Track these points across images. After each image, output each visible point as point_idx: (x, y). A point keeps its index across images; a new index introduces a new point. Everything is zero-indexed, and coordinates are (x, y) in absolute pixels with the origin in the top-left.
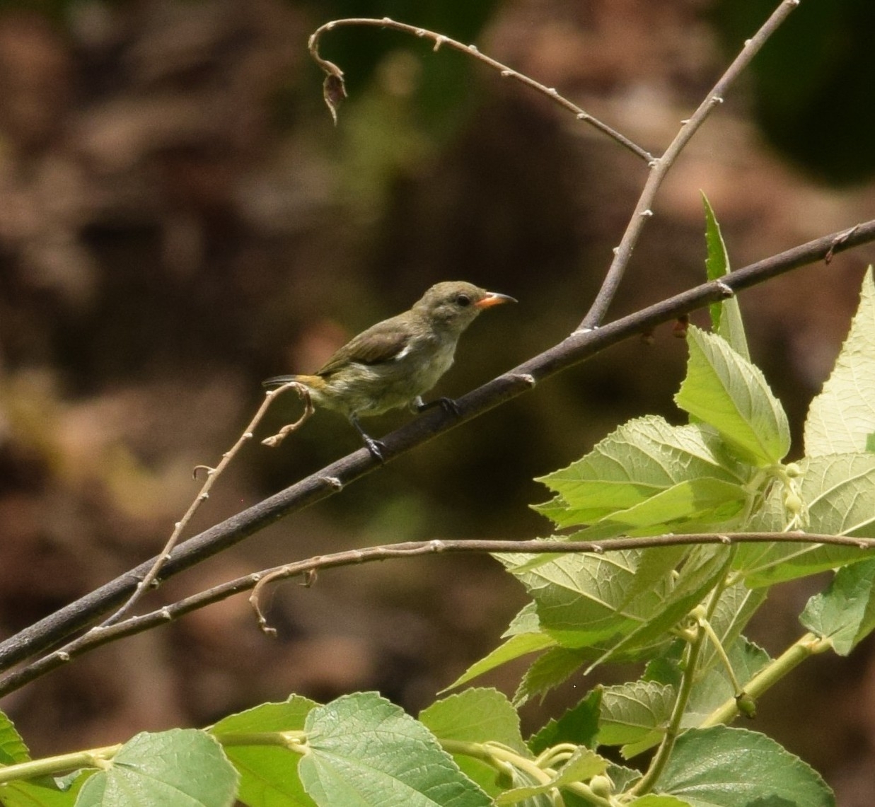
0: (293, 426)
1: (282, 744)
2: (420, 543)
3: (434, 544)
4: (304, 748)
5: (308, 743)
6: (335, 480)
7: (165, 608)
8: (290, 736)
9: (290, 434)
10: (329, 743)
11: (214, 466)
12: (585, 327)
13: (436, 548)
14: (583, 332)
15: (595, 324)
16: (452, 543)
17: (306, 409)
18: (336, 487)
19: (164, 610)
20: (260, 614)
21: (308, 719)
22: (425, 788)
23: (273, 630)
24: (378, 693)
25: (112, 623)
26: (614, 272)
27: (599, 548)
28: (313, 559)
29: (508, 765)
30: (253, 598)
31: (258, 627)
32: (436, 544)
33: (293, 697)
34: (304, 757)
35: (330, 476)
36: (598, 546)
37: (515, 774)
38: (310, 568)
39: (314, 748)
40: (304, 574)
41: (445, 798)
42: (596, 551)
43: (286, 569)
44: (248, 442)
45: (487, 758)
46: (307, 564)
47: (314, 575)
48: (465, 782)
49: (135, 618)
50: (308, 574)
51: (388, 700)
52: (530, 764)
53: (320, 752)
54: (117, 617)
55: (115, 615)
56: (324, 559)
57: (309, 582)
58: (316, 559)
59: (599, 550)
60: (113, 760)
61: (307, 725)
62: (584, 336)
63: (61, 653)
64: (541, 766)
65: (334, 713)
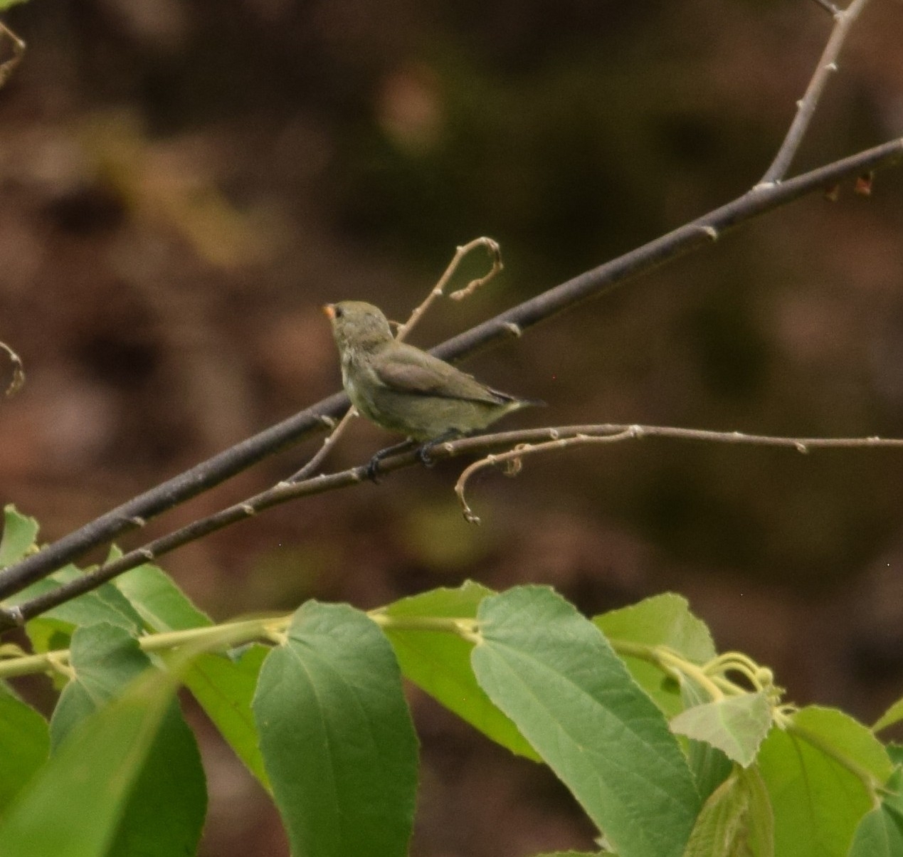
0: (480, 281)
1: (452, 631)
2: (618, 427)
3: (634, 430)
4: (478, 638)
5: (480, 632)
6: (514, 327)
7: (354, 469)
8: (464, 625)
9: (477, 288)
10: (500, 632)
11: (404, 321)
12: (769, 181)
13: (635, 434)
14: (766, 186)
15: (778, 178)
16: (652, 429)
17: (494, 265)
18: (514, 334)
19: (353, 472)
20: (465, 503)
21: (480, 607)
22: (594, 691)
23: (477, 519)
24: (552, 589)
25: (298, 480)
26: (798, 126)
27: (802, 446)
28: (517, 447)
29: (676, 671)
30: (459, 487)
31: (462, 517)
32: (636, 429)
33: (468, 584)
34: (477, 647)
35: (507, 321)
36: (801, 444)
37: (683, 681)
38: (514, 457)
39: (487, 638)
40: (508, 462)
41: (613, 704)
42: (799, 449)
43: (491, 458)
44: (437, 298)
45: (655, 662)
46: (512, 452)
47: (519, 465)
48: (637, 691)
49: (323, 477)
50: (512, 464)
51: (561, 597)
52: (697, 671)
53: (492, 643)
54: (304, 473)
55: (302, 471)
56: (528, 447)
57: (513, 470)
58: (521, 448)
59: (802, 449)
60: (287, 633)
61: (479, 614)
62: (767, 191)
63: (247, 506)
64: (708, 674)
65: (506, 604)
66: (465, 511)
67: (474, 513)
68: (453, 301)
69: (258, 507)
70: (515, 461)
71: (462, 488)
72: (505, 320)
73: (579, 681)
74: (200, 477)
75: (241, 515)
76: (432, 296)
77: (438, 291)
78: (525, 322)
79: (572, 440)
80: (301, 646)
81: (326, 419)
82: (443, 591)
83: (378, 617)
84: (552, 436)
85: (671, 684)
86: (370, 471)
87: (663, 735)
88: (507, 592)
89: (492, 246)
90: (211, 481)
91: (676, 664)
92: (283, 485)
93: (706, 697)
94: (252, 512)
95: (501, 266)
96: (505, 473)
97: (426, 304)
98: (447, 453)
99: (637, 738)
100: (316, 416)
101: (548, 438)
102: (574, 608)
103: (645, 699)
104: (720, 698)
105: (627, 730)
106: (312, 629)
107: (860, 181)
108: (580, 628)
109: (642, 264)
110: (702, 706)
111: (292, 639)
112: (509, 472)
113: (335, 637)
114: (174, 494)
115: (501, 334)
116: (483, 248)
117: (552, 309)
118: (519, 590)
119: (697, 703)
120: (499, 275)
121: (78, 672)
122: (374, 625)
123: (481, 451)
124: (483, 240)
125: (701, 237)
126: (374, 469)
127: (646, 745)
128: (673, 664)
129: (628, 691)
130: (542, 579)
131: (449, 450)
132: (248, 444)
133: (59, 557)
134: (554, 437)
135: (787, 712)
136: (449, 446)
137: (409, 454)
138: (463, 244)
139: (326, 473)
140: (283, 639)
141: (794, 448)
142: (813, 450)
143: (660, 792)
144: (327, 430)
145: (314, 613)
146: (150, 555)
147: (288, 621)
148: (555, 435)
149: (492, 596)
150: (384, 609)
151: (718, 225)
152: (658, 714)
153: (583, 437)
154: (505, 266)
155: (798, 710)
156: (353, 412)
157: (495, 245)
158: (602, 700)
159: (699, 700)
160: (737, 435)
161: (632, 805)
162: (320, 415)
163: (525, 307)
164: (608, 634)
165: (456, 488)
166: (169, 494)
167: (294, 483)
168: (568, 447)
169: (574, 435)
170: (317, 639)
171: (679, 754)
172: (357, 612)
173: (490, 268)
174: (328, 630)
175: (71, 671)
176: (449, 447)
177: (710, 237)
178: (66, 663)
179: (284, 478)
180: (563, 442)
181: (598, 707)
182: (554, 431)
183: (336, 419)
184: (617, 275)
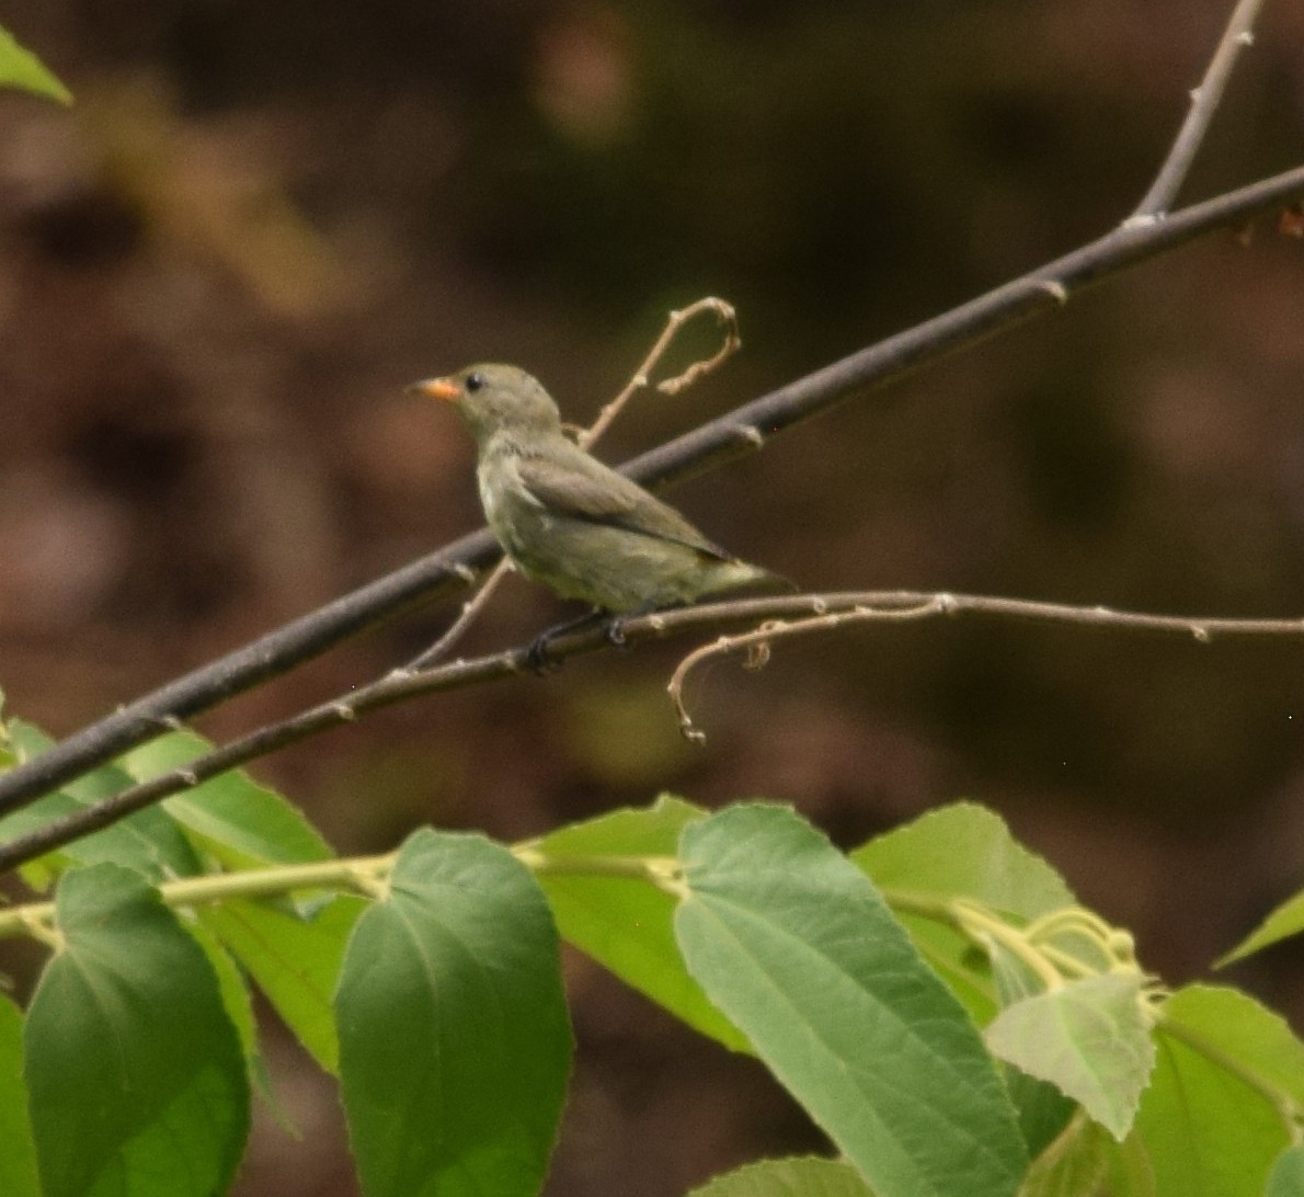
0: (705, 366)
1: (641, 876)
2: (918, 596)
3: (943, 603)
4: (682, 888)
5: (685, 879)
6: (752, 433)
7: (509, 652)
8: (659, 867)
9: (701, 378)
10: (714, 878)
11: (588, 425)
12: (1146, 213)
13: (944, 608)
14: (1142, 222)
15: (1160, 209)
16: (971, 601)
17: (728, 341)
18: (752, 443)
19: (508, 656)
20: (683, 711)
21: (681, 838)
22: (860, 972)
23: (701, 735)
24: (791, 809)
25: (424, 667)
26: (1192, 128)
27: (1202, 631)
28: (764, 626)
29: (983, 937)
30: (673, 686)
31: (679, 731)
32: (945, 600)
33: (664, 800)
34: (681, 905)
35: (741, 423)
36: (1200, 628)
37: (995, 953)
38: (759, 640)
39: (696, 888)
40: (750, 649)
41: (891, 994)
42: (1197, 635)
43: (724, 642)
44: (639, 389)
45: (952, 924)
46: (755, 634)
47: (765, 651)
48: (928, 977)
49: (461, 664)
50: (756, 651)
51: (807, 823)
52: (1016, 937)
53: (704, 896)
54: (431, 658)
55: (429, 654)
56: (781, 626)
57: (757, 661)
58: (769, 627)
59: (1201, 635)
60: (388, 881)
61: (680, 848)
62: (1145, 229)
63: (342, 706)
64: (1034, 942)
65: (719, 831)
66: (683, 723)
67: (696, 726)
68: (664, 395)
69: (360, 708)
70: (761, 646)
71: (679, 688)
72: (740, 422)
73: (837, 955)
74: (268, 656)
75: (333, 720)
76: (630, 388)
77: (640, 379)
78: (769, 424)
79: (848, 616)
80: (413, 903)
81: (462, 570)
82: (627, 815)
83: (528, 854)
84: (816, 608)
85: (977, 957)
86: (533, 653)
87: (968, 1046)
88: (722, 813)
89: (725, 313)
90: (284, 662)
91: (984, 927)
92: (398, 676)
93: (1035, 984)
94: (351, 717)
95: (738, 342)
96: (745, 665)
97: (622, 399)
98: (653, 631)
99: (926, 1049)
100: (446, 566)
101: (808, 612)
102: (825, 838)
103: (938, 989)
104: (1057, 985)
105: (913, 1038)
106: (425, 874)
107: (1287, 215)
108: (837, 871)
109: (951, 337)
110: (1030, 1002)
111: (395, 889)
112: (751, 665)
113: (462, 885)
114: (226, 681)
115: (733, 442)
116: (710, 315)
117: (810, 405)
118: (739, 808)
119: (1020, 996)
120: (733, 358)
121: (69, 940)
122: (521, 868)
123: (706, 630)
124: (711, 302)
125: (1040, 298)
126: (539, 650)
127: (941, 1060)
128: (979, 927)
129: (912, 976)
130: (777, 793)
131: (657, 627)
132: (341, 606)
133: (49, 777)
134: (818, 610)
135: (1155, 999)
136: (657, 620)
137: (595, 632)
138: (680, 306)
139: (467, 656)
140: (382, 889)
141: (1189, 633)
142: (1219, 637)
143: (963, 1136)
144: (464, 590)
145: (430, 848)
146: (192, 778)
147: (388, 861)
148: (820, 607)
149: (698, 818)
150: (538, 842)
151: (1069, 280)
152: (960, 1014)
153: (864, 612)
154: (743, 343)
155: (1170, 995)
156: (508, 564)
157: (728, 310)
158: (874, 988)
159: (1024, 989)
160: (1101, 613)
161: (921, 1155)
162: (453, 562)
163: (770, 402)
164: (879, 879)
165: (670, 688)
166: (218, 681)
167: (416, 673)
168: (842, 628)
169: (850, 608)
170: (433, 890)
171: (992, 1077)
172: (495, 847)
173: (720, 344)
174: (451, 874)
175: (56, 938)
176: (657, 622)
177: (1055, 299)
178: (48, 923)
179: (401, 662)
180: (833, 619)
181: (866, 998)
182: (818, 601)
183: (477, 571)
184: (911, 356)
